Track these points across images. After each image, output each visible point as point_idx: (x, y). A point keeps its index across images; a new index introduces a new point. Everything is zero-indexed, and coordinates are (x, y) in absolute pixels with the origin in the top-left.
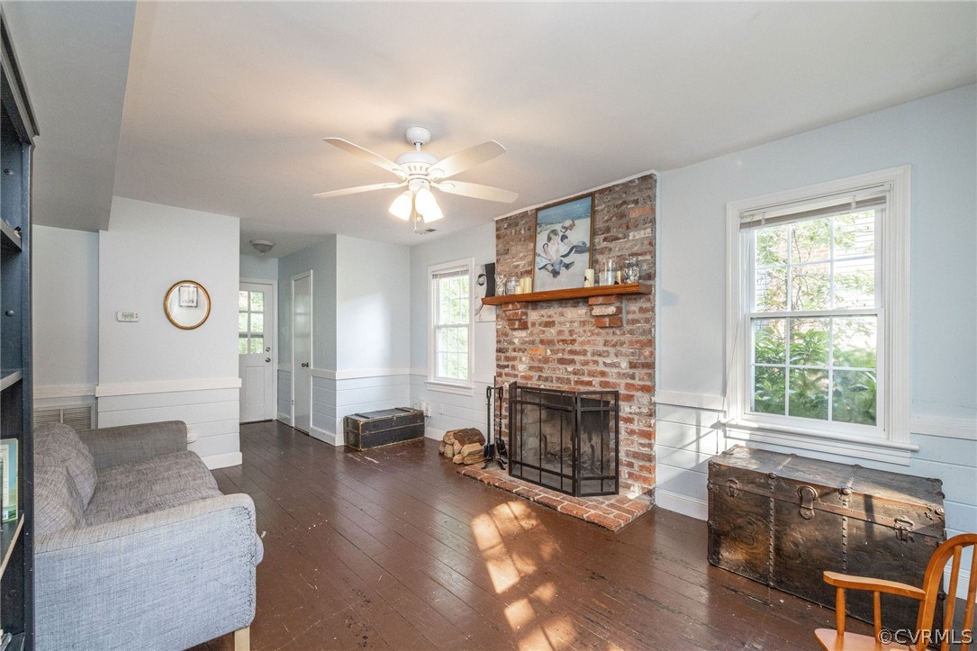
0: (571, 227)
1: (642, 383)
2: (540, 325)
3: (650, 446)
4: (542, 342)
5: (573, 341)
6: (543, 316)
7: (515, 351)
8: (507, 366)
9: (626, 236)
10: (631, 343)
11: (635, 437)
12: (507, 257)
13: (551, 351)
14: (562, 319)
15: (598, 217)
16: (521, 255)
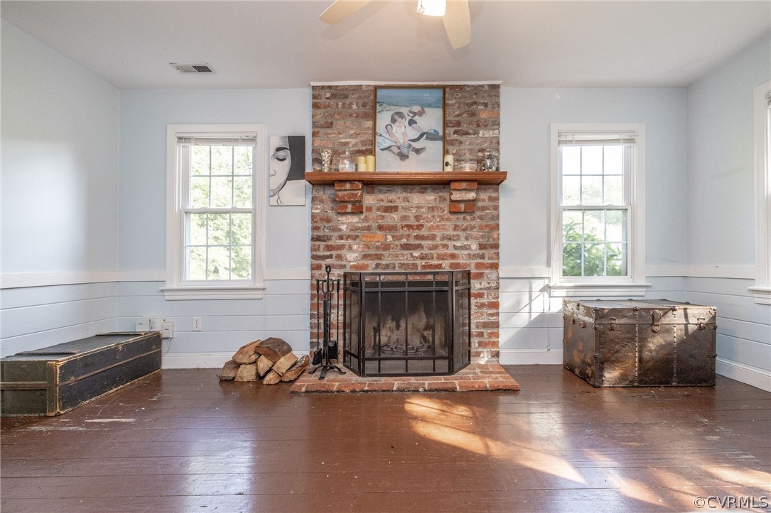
0: (421, 113)
1: (491, 261)
2: (378, 209)
3: (497, 314)
4: (380, 228)
5: (420, 227)
6: (382, 200)
7: (341, 238)
8: (331, 256)
9: (476, 133)
10: (481, 228)
11: (485, 310)
12: (329, 131)
13: (393, 237)
14: (406, 204)
15: (448, 111)
16: (352, 132)
